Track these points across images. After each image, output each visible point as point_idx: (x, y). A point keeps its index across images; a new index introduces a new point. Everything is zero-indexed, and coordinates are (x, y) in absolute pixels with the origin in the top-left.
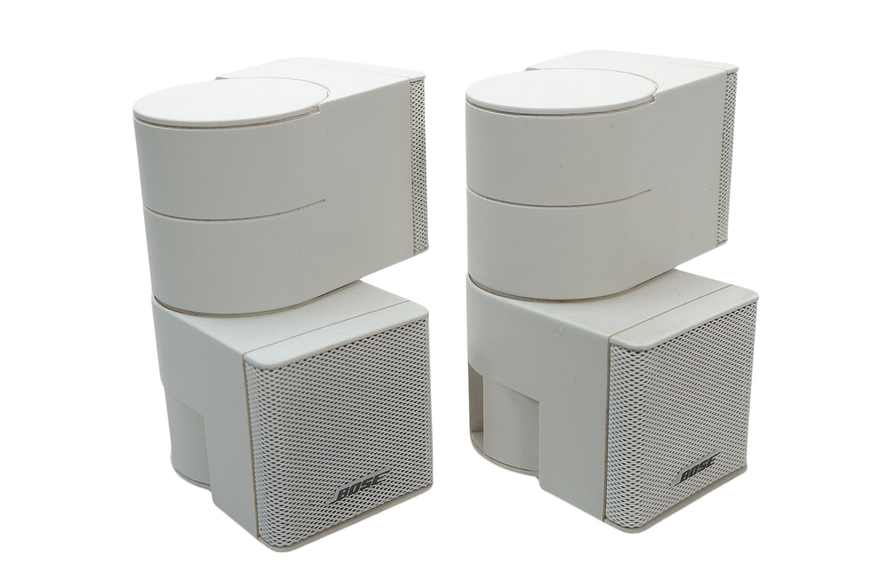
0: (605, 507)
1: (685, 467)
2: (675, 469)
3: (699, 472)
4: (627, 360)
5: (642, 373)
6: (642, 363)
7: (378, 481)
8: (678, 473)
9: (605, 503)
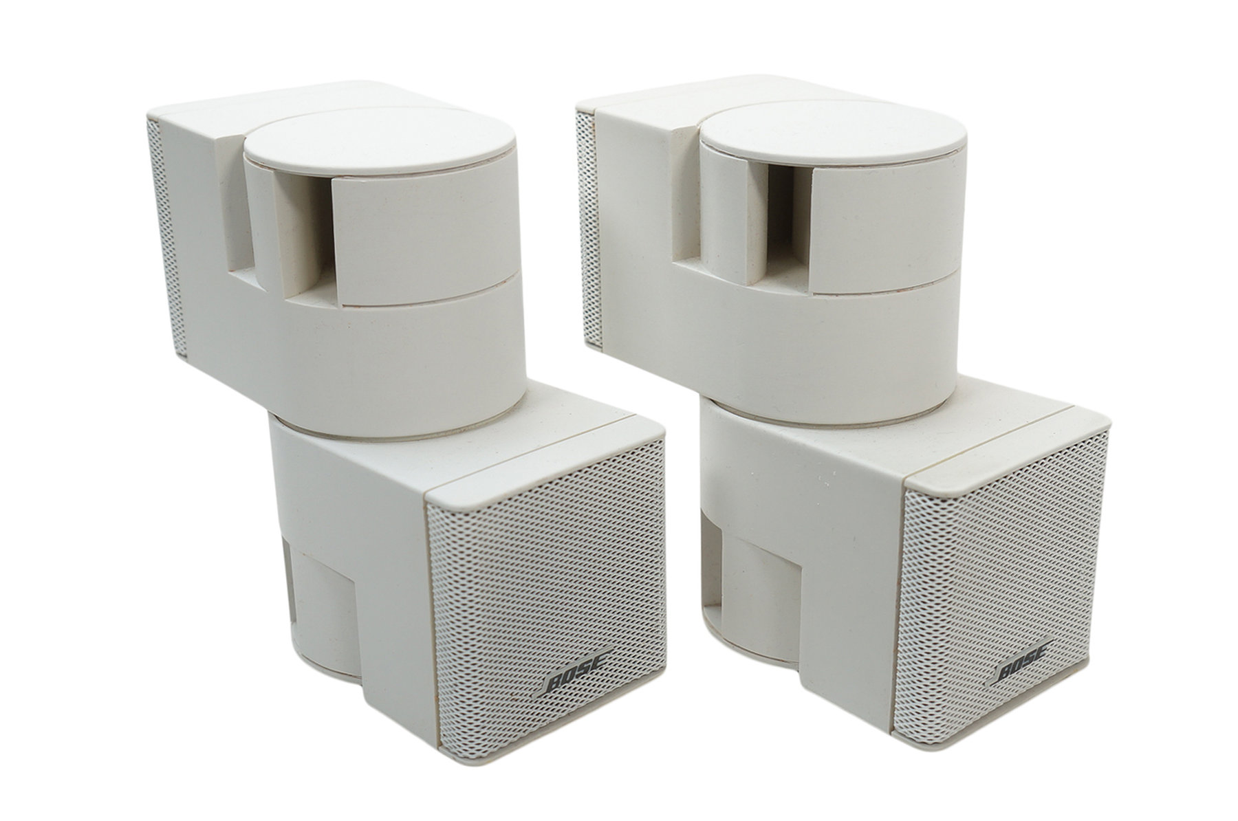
0: (893, 715)
1: (1004, 659)
2: (992, 663)
3: (1023, 667)
4: (929, 510)
5: (949, 529)
6: (950, 515)
7: (599, 664)
8: (996, 667)
9: (893, 709)
